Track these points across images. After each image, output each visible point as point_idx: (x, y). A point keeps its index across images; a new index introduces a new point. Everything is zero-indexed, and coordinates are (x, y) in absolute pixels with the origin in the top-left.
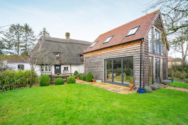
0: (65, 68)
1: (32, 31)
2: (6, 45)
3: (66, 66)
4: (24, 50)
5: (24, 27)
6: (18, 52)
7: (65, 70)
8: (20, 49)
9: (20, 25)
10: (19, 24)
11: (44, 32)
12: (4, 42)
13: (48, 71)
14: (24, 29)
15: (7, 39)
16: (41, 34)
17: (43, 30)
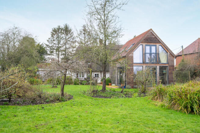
0: (96, 75)
1: (71, 32)
2: (48, 51)
3: (97, 73)
4: (64, 54)
5: (64, 29)
6: (58, 57)
7: (96, 77)
8: (60, 53)
9: (61, 27)
10: (59, 27)
11: (84, 30)
12: (47, 49)
13: (82, 77)
14: (64, 30)
15: (49, 44)
16: (81, 33)
17: (83, 28)
